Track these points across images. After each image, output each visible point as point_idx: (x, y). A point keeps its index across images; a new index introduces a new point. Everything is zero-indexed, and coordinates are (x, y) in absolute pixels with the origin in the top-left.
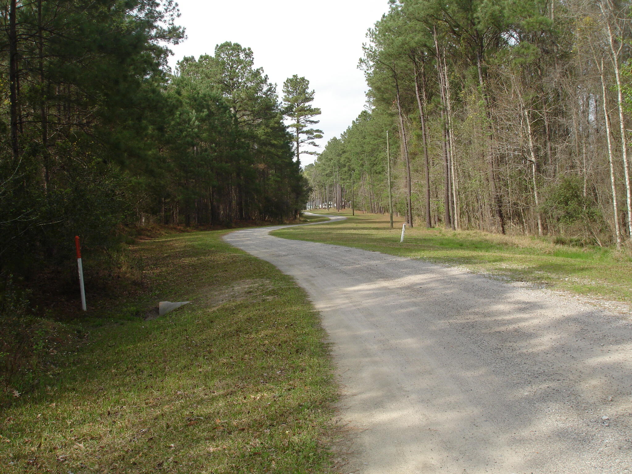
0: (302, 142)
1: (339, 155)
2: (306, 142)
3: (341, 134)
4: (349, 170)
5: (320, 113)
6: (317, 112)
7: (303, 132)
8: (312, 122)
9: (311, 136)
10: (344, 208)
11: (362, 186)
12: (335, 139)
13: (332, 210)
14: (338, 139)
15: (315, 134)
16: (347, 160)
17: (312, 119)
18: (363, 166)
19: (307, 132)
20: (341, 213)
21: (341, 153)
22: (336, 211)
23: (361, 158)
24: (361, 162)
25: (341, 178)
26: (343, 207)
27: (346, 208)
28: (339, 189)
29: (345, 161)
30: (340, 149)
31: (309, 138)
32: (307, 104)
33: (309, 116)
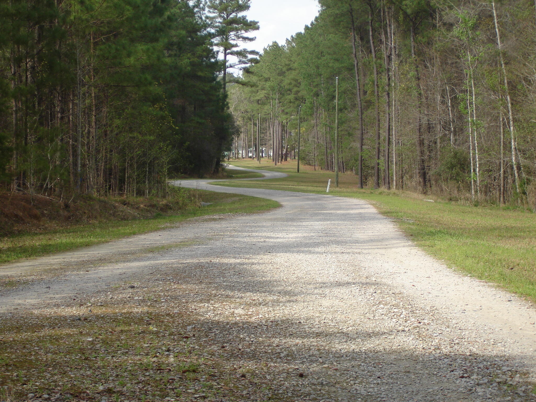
0: (231, 67)
1: (282, 73)
2: (236, 67)
3: (287, 40)
4: (296, 99)
5: (258, 28)
6: (253, 26)
7: (232, 53)
8: (245, 39)
9: (244, 60)
10: (286, 160)
11: (315, 128)
12: (275, 45)
13: (265, 162)
14: (280, 45)
15: (250, 56)
16: (294, 83)
17: (246, 35)
18: (318, 95)
19: (239, 54)
20: (280, 168)
21: (284, 69)
22: (272, 164)
23: (315, 84)
24: (315, 90)
25: (283, 111)
26: (284, 157)
27: (289, 159)
28: (278, 128)
29: (290, 84)
30: (283, 64)
31: (241, 62)
32: (240, 15)
33: (243, 32)
